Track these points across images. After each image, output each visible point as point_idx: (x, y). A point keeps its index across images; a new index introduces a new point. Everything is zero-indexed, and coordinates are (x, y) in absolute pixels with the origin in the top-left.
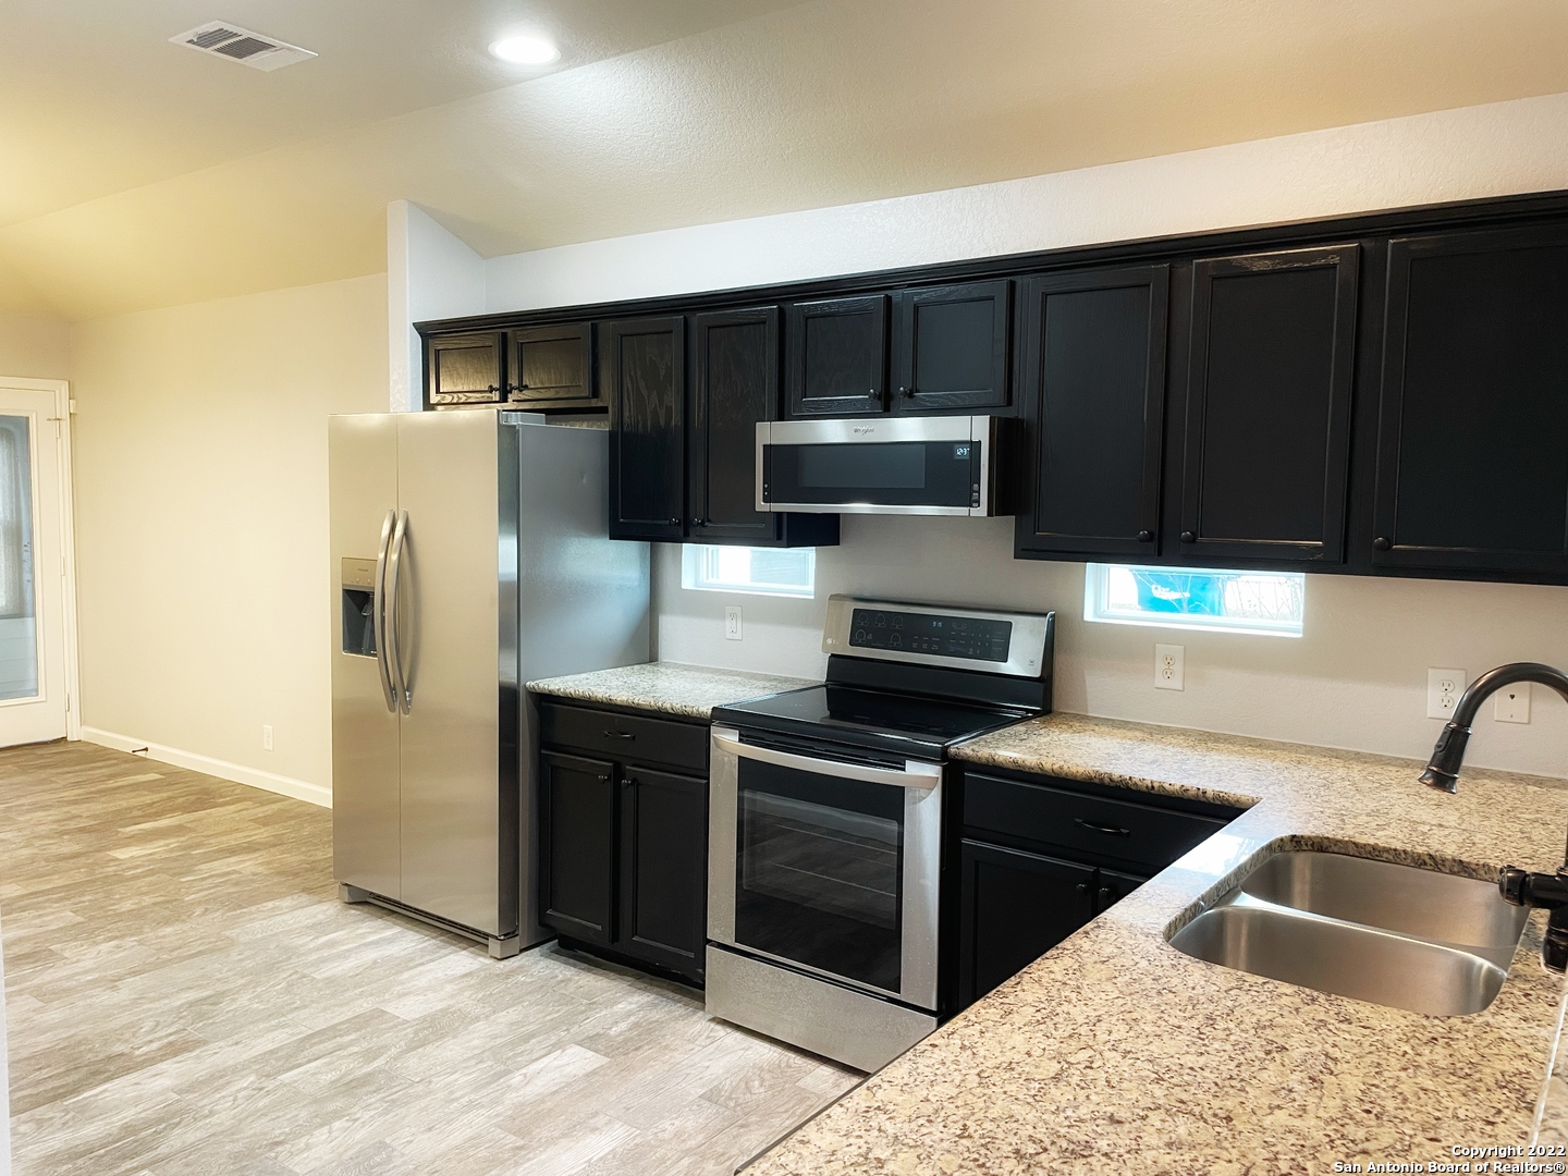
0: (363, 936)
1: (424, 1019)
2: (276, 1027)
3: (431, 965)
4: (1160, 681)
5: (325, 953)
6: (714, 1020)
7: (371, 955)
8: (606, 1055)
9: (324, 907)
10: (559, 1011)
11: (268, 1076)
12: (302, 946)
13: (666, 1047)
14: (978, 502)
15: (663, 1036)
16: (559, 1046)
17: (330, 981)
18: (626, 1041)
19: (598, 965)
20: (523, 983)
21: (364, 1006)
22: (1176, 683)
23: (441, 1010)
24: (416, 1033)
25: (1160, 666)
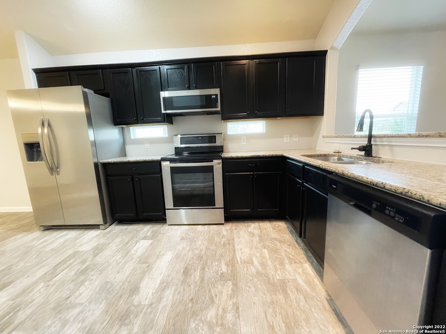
0: (54, 237)
1: (93, 248)
2: (42, 267)
3: (84, 236)
4: (242, 143)
5: (45, 244)
6: (169, 225)
7: (62, 240)
8: (151, 239)
9: (35, 233)
10: (130, 235)
11: (49, 281)
12: (34, 244)
13: (163, 233)
14: (218, 107)
15: (161, 232)
16: (137, 242)
17: (52, 250)
18: (153, 235)
19: (132, 224)
20: (115, 232)
21: (70, 252)
22: (245, 143)
23: (97, 245)
24: (94, 252)
25: (242, 141)
